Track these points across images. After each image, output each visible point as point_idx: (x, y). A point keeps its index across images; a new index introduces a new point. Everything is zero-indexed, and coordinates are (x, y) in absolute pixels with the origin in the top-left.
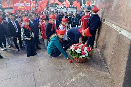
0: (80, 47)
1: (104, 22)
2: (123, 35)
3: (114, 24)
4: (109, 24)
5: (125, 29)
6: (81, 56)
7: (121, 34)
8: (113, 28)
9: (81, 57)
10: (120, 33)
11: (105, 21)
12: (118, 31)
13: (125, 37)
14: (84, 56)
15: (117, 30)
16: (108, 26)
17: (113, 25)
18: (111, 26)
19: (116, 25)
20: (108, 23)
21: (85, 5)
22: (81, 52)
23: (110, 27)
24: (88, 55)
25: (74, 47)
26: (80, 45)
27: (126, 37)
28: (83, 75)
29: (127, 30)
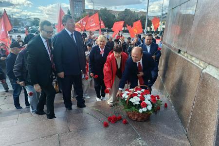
0: (139, 94)
1: (179, 54)
2: (210, 75)
3: (195, 57)
4: (187, 57)
5: (212, 65)
6: (140, 109)
7: (206, 73)
8: (192, 62)
9: (140, 111)
10: (204, 71)
11: (181, 52)
12: (202, 68)
13: (212, 78)
14: (144, 109)
15: (200, 67)
16: (185, 60)
17: (193, 59)
18: (190, 61)
19: (197, 58)
20: (186, 55)
21: (151, 29)
22: (140, 102)
23: (188, 61)
24: (152, 108)
25: (128, 94)
26: (138, 91)
27: (214, 78)
28: (142, 143)
29: (215, 67)
